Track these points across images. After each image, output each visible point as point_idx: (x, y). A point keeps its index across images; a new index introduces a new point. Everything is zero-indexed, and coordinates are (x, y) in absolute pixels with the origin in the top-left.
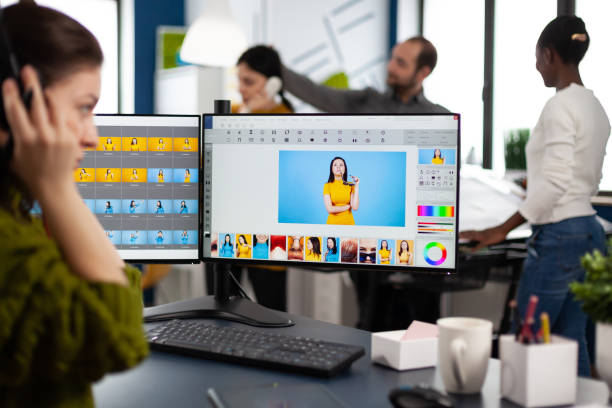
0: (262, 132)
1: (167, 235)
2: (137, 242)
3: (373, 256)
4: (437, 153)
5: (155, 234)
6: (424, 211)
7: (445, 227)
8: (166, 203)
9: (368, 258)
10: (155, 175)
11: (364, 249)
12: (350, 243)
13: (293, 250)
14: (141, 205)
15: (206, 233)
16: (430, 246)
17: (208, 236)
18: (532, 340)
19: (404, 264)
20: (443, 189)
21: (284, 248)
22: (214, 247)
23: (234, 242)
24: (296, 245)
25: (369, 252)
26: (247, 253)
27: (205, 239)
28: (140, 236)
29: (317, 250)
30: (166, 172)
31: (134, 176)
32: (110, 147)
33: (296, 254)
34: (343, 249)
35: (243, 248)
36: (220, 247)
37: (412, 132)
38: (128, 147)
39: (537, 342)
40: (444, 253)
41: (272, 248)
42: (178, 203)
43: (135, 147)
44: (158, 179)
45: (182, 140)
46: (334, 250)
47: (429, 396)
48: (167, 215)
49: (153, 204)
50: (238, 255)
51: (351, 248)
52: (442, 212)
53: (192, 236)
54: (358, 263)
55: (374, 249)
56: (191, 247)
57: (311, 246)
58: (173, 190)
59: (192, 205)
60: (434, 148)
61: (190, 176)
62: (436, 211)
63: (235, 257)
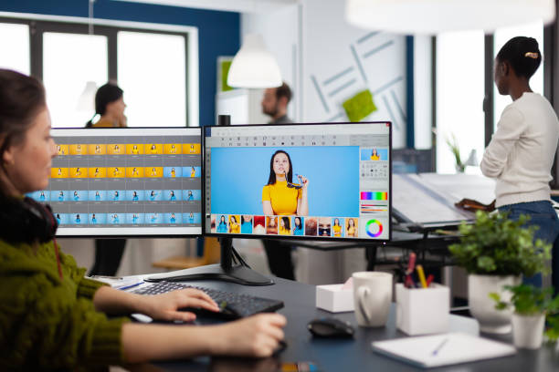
0: (247, 139)
1: (178, 217)
2: (156, 222)
3: (328, 231)
4: (375, 152)
5: (169, 216)
6: (366, 196)
7: (381, 208)
8: (177, 193)
9: (325, 232)
10: (169, 172)
11: (321, 225)
12: (312, 221)
13: (270, 227)
14: (158, 195)
15: (207, 214)
16: (370, 222)
17: (209, 217)
18: (412, 285)
19: (351, 237)
20: (380, 179)
21: (264, 225)
22: (213, 225)
23: (227, 222)
24: (273, 223)
25: (325, 228)
26: (237, 229)
27: (207, 219)
28: (158, 217)
29: (287, 227)
30: (177, 169)
31: (154, 172)
32: (135, 151)
33: (273, 230)
34: (307, 226)
35: (234, 226)
36: (217, 225)
37: (354, 136)
38: (149, 151)
39: (417, 287)
40: (381, 227)
41: (255, 225)
42: (186, 192)
43: (154, 151)
44: (171, 175)
45: (189, 145)
46: (300, 227)
47: (338, 326)
48: (179, 202)
49: (168, 193)
50: (231, 231)
51: (312, 225)
52: (379, 196)
53: (197, 217)
54: (318, 236)
55: (329, 226)
56: (196, 225)
57: (283, 223)
58: (181, 183)
59: (197, 194)
60: (371, 148)
61: (195, 172)
62: (374, 196)
63: (228, 232)
